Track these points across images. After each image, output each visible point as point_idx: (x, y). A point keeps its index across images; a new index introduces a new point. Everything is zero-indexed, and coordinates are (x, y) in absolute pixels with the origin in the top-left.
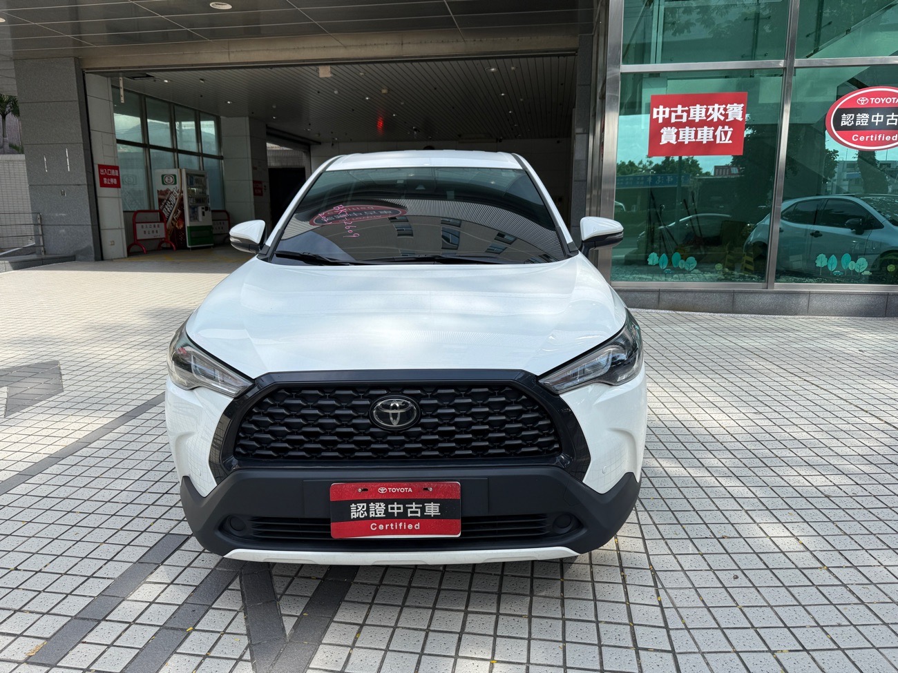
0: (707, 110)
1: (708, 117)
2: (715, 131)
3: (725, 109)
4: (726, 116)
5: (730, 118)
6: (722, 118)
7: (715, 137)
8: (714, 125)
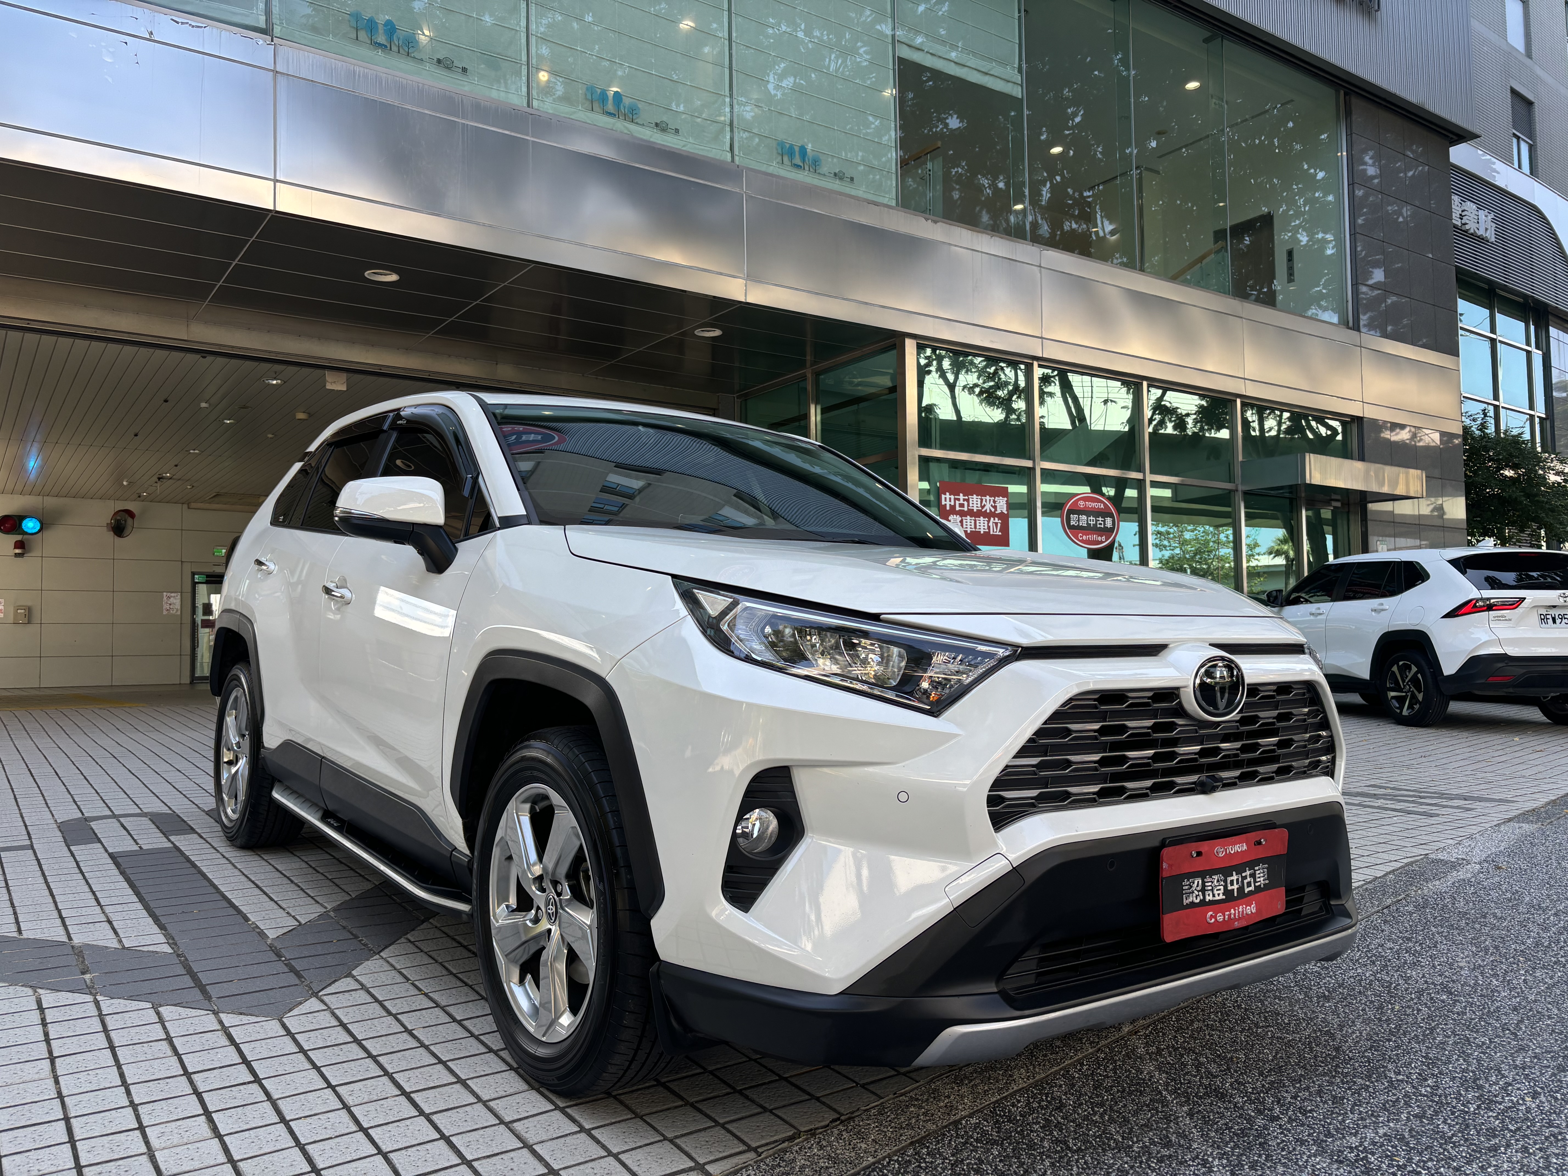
0: (982, 500)
1: (983, 507)
2: (989, 522)
3: (994, 502)
4: (995, 507)
5: (998, 511)
6: (993, 510)
7: (989, 527)
8: (988, 515)
